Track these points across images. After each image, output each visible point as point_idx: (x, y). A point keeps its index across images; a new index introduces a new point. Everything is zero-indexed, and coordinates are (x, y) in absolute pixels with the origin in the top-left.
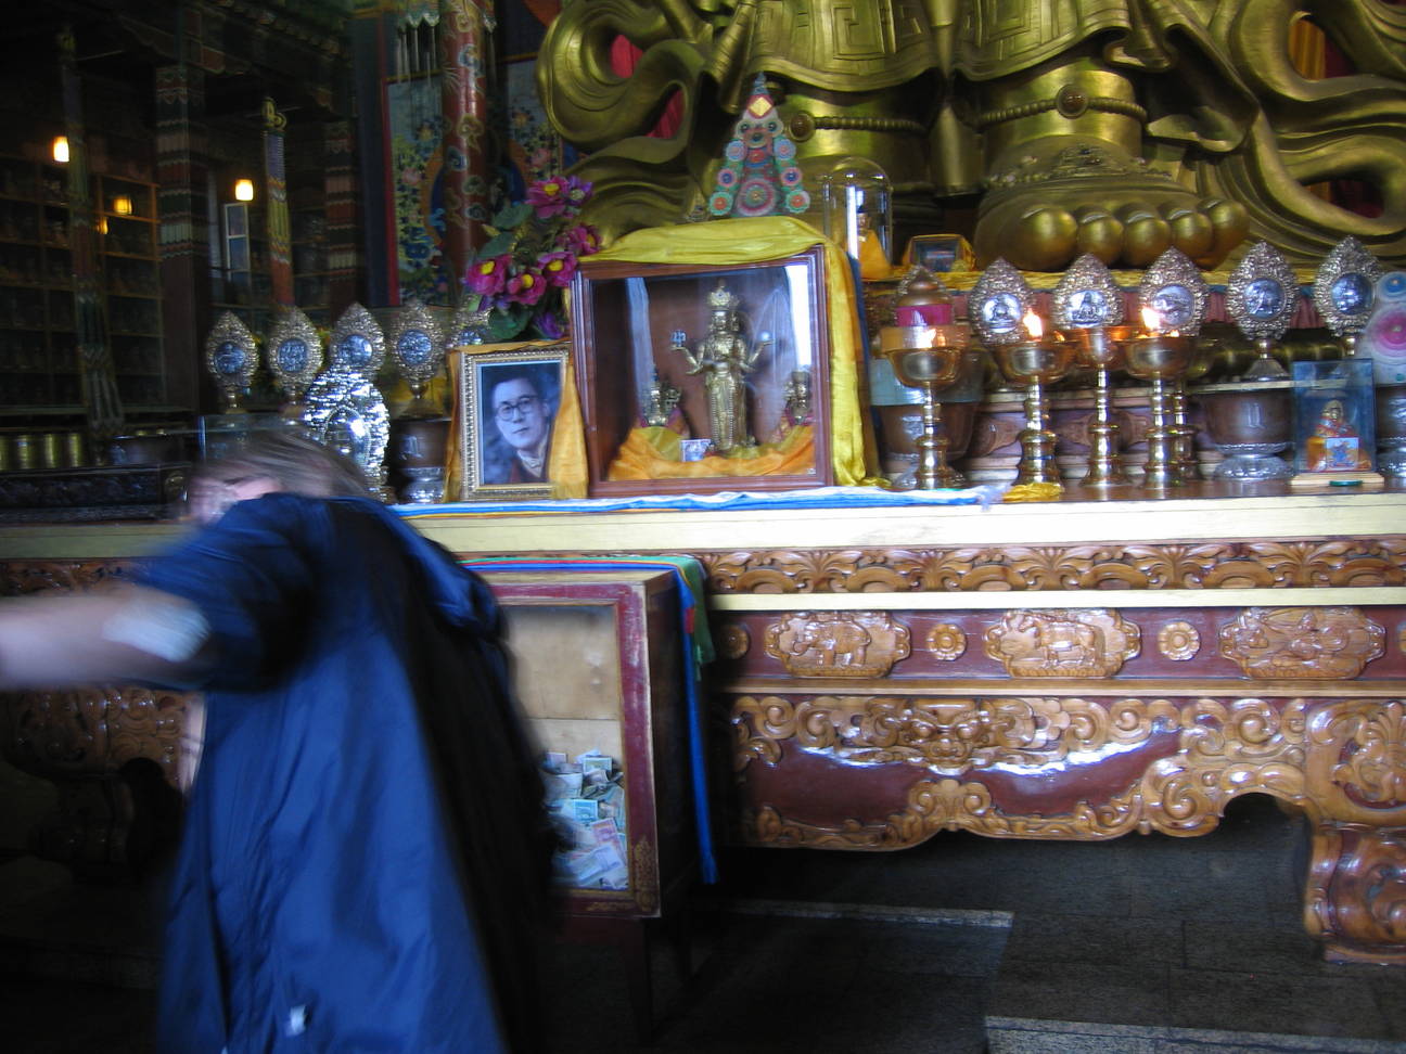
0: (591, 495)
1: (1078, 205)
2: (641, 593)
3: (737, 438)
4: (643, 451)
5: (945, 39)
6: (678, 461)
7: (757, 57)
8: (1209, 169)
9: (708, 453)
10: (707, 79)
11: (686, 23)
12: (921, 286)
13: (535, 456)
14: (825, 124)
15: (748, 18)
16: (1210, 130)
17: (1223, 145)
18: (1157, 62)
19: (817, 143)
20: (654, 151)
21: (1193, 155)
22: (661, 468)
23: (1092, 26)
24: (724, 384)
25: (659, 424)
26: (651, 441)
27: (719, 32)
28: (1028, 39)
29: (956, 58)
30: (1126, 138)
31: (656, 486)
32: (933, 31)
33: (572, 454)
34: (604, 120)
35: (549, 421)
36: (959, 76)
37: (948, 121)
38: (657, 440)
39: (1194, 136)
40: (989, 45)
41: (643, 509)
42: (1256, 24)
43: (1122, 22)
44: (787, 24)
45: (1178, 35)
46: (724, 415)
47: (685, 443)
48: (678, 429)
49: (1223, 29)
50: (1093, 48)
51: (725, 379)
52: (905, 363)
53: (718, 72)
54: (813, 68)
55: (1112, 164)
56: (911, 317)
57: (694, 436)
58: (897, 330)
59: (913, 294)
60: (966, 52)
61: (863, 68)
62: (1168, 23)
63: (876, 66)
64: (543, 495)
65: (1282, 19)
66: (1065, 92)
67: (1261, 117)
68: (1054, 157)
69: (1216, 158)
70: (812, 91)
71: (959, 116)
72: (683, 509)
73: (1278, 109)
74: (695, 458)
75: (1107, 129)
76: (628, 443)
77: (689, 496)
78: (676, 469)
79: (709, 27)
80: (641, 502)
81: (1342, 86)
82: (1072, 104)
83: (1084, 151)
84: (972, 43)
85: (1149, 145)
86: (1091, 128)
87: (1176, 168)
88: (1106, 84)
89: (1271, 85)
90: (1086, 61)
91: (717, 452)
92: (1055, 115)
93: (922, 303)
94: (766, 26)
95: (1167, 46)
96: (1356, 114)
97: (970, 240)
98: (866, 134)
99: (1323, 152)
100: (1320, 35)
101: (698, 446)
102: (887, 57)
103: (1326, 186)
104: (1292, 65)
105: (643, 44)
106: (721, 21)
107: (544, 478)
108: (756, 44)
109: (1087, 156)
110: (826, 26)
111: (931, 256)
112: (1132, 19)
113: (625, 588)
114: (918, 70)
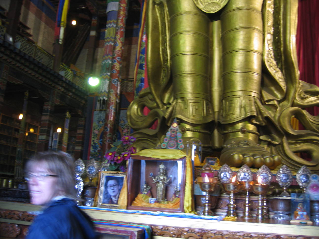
0: (127, 209)
1: (244, 153)
2: (136, 233)
3: (162, 199)
4: (140, 199)
5: (216, 114)
6: (148, 203)
7: (175, 114)
8: (273, 148)
9: (155, 202)
10: (164, 118)
11: (160, 105)
12: (207, 168)
13: (115, 198)
14: (189, 130)
15: (174, 106)
16: (273, 139)
17: (276, 143)
18: (263, 124)
19: (186, 134)
20: (151, 132)
21: (269, 144)
22: (144, 204)
23: (249, 114)
24: (161, 186)
25: (145, 194)
26: (143, 197)
27: (168, 108)
28: (234, 116)
29: (219, 119)
30: (255, 139)
31: (142, 208)
32: (214, 112)
33: (124, 198)
34: (140, 124)
35: (120, 190)
36: (219, 123)
37: (216, 132)
38: (144, 197)
39: (270, 140)
40: (226, 117)
41: (139, 213)
42: (284, 117)
43: (255, 114)
44: (182, 108)
45: (267, 118)
46: (160, 193)
47: (150, 199)
48: (149, 195)
49: (277, 118)
50: (249, 119)
51: (161, 185)
52: (202, 186)
53: (166, 117)
54: (187, 118)
55: (251, 145)
56: (205, 175)
57: (153, 197)
58: (201, 178)
59: (206, 170)
60: (221, 117)
61: (198, 119)
62: (265, 115)
63: (201, 119)
64: (116, 207)
65: (290, 117)
66: (242, 128)
67: (285, 137)
68: (239, 142)
69: (275, 145)
70: (187, 123)
71: (218, 131)
72: (148, 214)
73: (289, 136)
74: (152, 203)
75: (251, 137)
76: (137, 197)
77: (150, 211)
78: (148, 205)
79: (165, 107)
80: (138, 212)
81: (303, 132)
82: (243, 131)
83: (246, 141)
84: (222, 116)
85: (260, 141)
86: (247, 136)
87: (266, 147)
88: (251, 127)
89: (287, 130)
90: (247, 122)
91: (158, 202)
92: (240, 133)
93: (207, 172)
94: (178, 108)
95: (265, 120)
96: (306, 138)
97: (219, 158)
98: (198, 133)
99: (298, 146)
100: (298, 121)
101: (153, 200)
102: (204, 117)
103: (299, 153)
104: (292, 126)
105: (151, 109)
106: (168, 106)
107: (117, 203)
108: (175, 111)
109: (246, 142)
110: (191, 109)
111: (210, 161)
112: (257, 114)
113: (133, 232)
114: (210, 121)
